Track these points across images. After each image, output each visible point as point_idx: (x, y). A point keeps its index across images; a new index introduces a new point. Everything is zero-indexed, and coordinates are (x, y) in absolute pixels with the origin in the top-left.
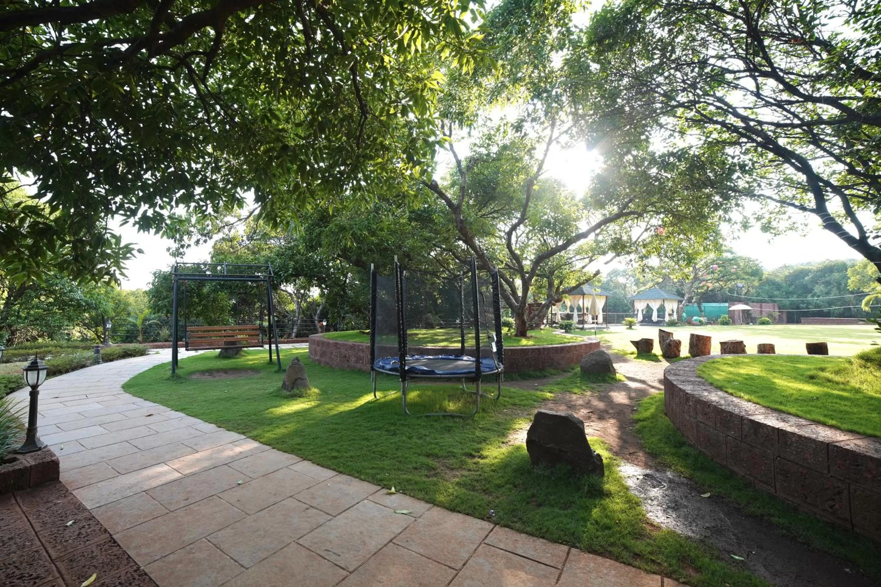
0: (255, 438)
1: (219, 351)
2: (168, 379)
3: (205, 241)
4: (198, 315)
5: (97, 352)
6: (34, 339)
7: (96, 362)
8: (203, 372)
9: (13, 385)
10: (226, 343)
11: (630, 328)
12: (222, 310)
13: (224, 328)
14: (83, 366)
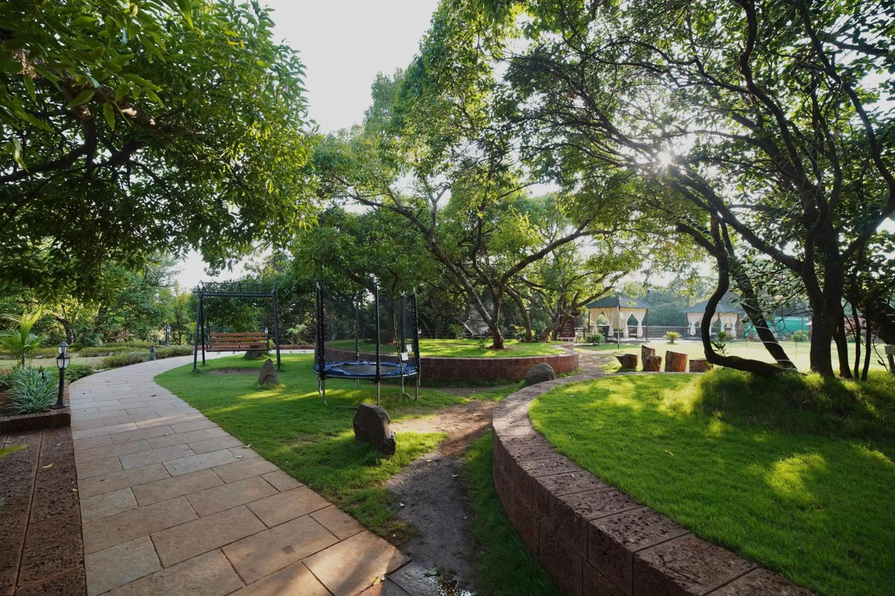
0: (202, 413)
1: (245, 352)
2: (190, 373)
3: (237, 262)
4: (229, 324)
5: (152, 351)
6: (130, 339)
7: (151, 359)
8: (221, 369)
9: (84, 372)
10: (252, 347)
11: (672, 342)
12: (249, 319)
13: (251, 334)
14: (141, 361)
